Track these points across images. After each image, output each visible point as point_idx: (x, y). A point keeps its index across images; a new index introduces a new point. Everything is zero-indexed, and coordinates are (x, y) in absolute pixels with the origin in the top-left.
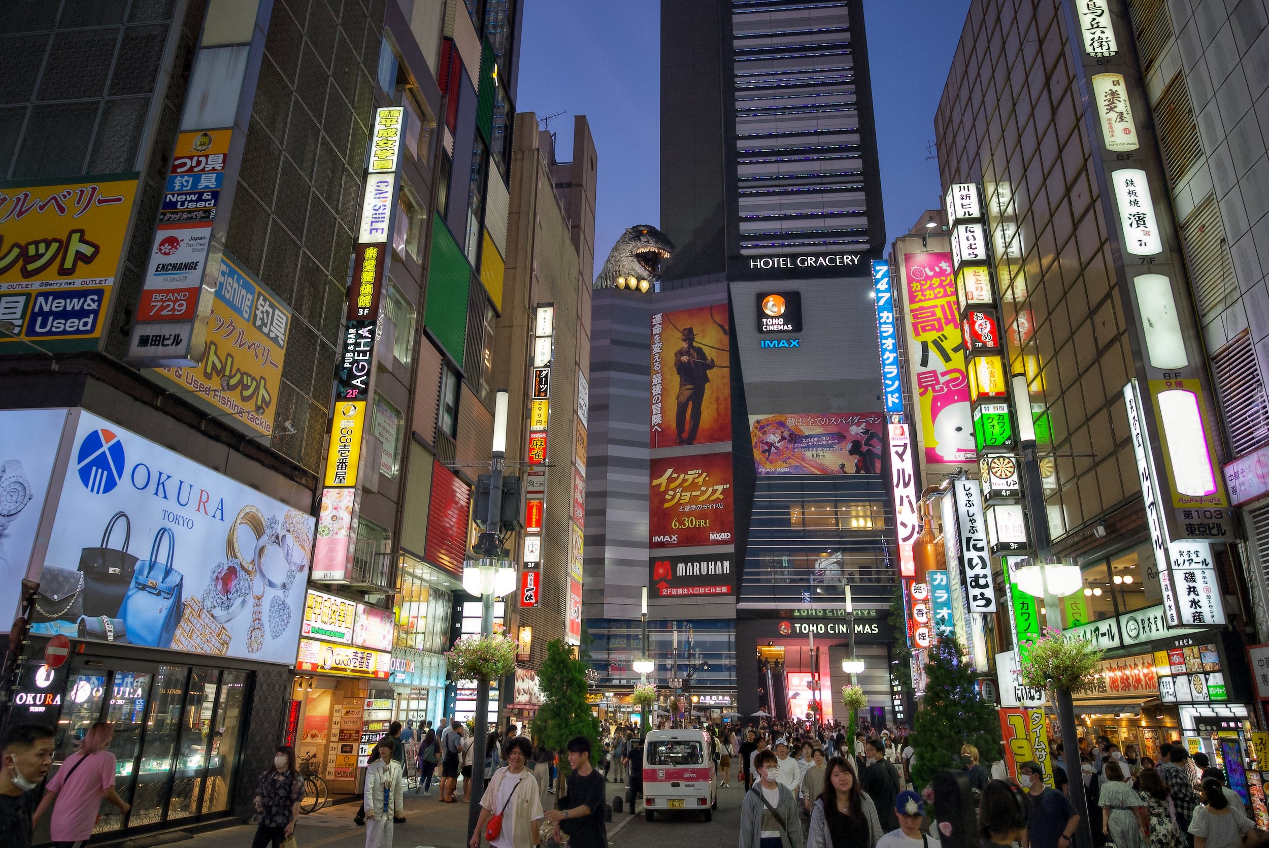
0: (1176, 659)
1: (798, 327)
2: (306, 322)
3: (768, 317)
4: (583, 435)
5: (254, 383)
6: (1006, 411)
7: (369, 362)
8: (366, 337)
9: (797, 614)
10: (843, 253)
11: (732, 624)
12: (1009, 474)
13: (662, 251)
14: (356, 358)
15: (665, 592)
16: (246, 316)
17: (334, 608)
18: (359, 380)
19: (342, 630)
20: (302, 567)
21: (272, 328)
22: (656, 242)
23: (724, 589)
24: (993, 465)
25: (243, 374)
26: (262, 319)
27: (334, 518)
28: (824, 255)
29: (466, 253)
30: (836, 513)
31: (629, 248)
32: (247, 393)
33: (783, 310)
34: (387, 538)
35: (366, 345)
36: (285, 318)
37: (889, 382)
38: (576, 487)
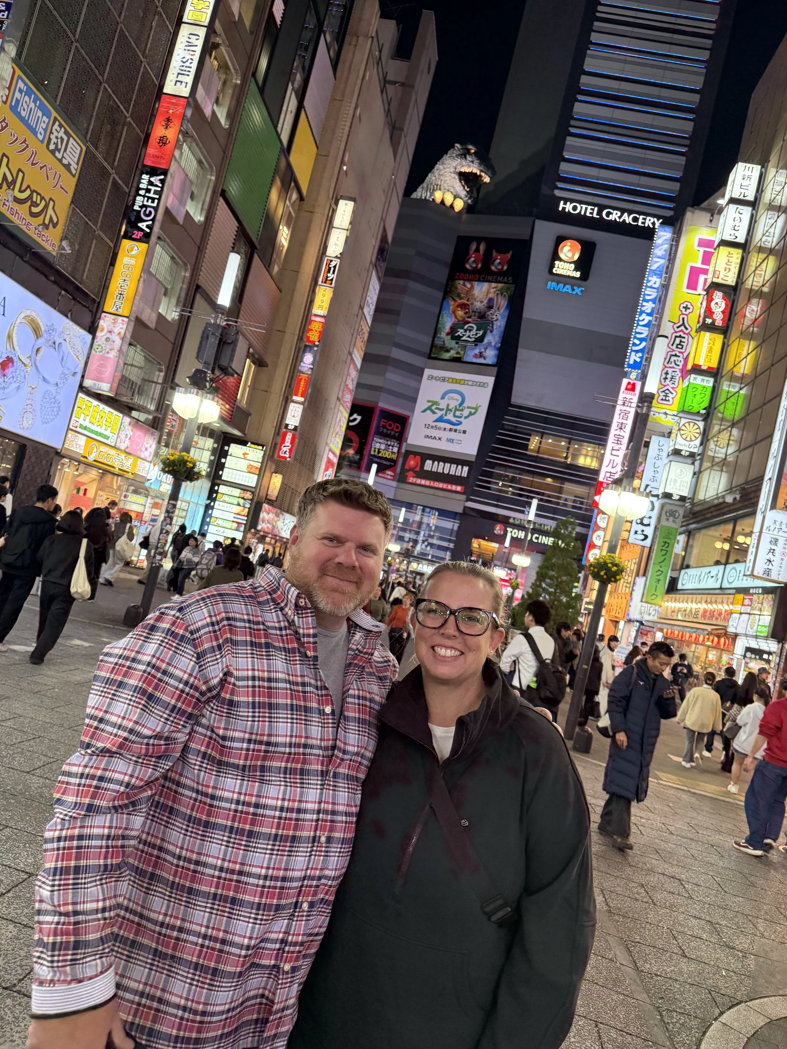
0: (747, 602)
1: (585, 277)
2: (100, 157)
3: (561, 260)
4: (365, 330)
5: (43, 203)
6: (711, 384)
7: (156, 209)
8: (156, 186)
9: (511, 521)
10: (647, 214)
11: (458, 517)
12: (693, 438)
13: (483, 174)
14: (145, 203)
15: (411, 480)
16: (41, 137)
17: (102, 414)
18: (145, 224)
19: (108, 433)
20: (75, 373)
21: (65, 155)
22: (480, 164)
23: (459, 488)
24: (683, 428)
25: (33, 192)
26: (56, 144)
27: (108, 339)
28: (630, 212)
29: (279, 129)
30: (568, 448)
31: (454, 165)
32: (34, 210)
33: (576, 257)
34: (160, 371)
35: (156, 192)
36: (79, 149)
37: (637, 342)
38: (349, 374)
